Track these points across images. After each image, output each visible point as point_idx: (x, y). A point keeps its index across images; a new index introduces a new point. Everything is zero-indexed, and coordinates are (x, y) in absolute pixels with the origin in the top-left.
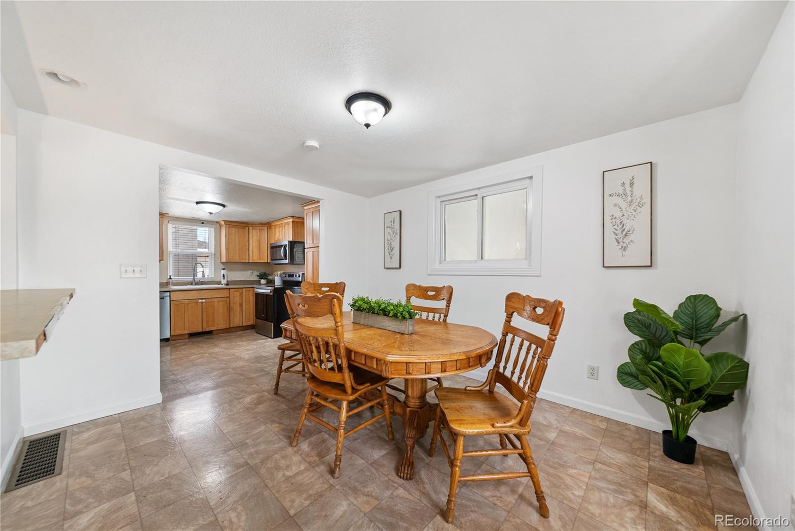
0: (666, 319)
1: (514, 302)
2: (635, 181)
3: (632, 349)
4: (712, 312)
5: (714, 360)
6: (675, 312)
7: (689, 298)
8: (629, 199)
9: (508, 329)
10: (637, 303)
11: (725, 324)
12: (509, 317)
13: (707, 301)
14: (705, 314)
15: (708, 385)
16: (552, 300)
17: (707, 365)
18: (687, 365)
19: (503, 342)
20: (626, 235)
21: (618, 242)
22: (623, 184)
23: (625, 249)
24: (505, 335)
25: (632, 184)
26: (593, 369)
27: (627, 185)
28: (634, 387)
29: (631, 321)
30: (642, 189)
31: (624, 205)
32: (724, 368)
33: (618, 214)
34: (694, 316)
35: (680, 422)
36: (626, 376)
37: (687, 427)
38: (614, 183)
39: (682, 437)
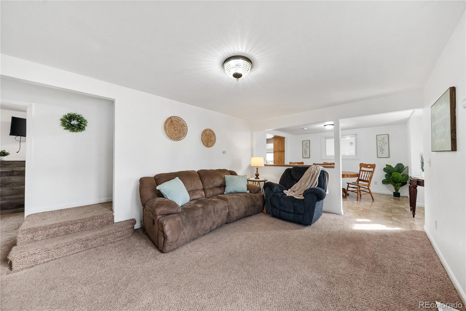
0: (393, 168)
1: (361, 165)
2: (385, 138)
3: (386, 175)
4: (402, 167)
5: (403, 175)
6: (395, 167)
7: (397, 164)
8: (383, 142)
9: (361, 170)
10: (387, 165)
11: (405, 169)
12: (361, 168)
13: (401, 164)
14: (401, 167)
15: (402, 181)
16: (372, 164)
17: (401, 176)
18: (397, 176)
19: (360, 173)
20: (383, 150)
21: (381, 152)
22: (382, 139)
23: (383, 153)
24: (360, 172)
25: (384, 139)
26: (376, 182)
27: (383, 139)
28: (387, 184)
29: (385, 170)
30: (386, 140)
31: (382, 143)
32: (404, 177)
33: (381, 145)
34: (399, 168)
35: (397, 190)
36: (384, 182)
37: (398, 190)
38: (379, 138)
39: (397, 192)
